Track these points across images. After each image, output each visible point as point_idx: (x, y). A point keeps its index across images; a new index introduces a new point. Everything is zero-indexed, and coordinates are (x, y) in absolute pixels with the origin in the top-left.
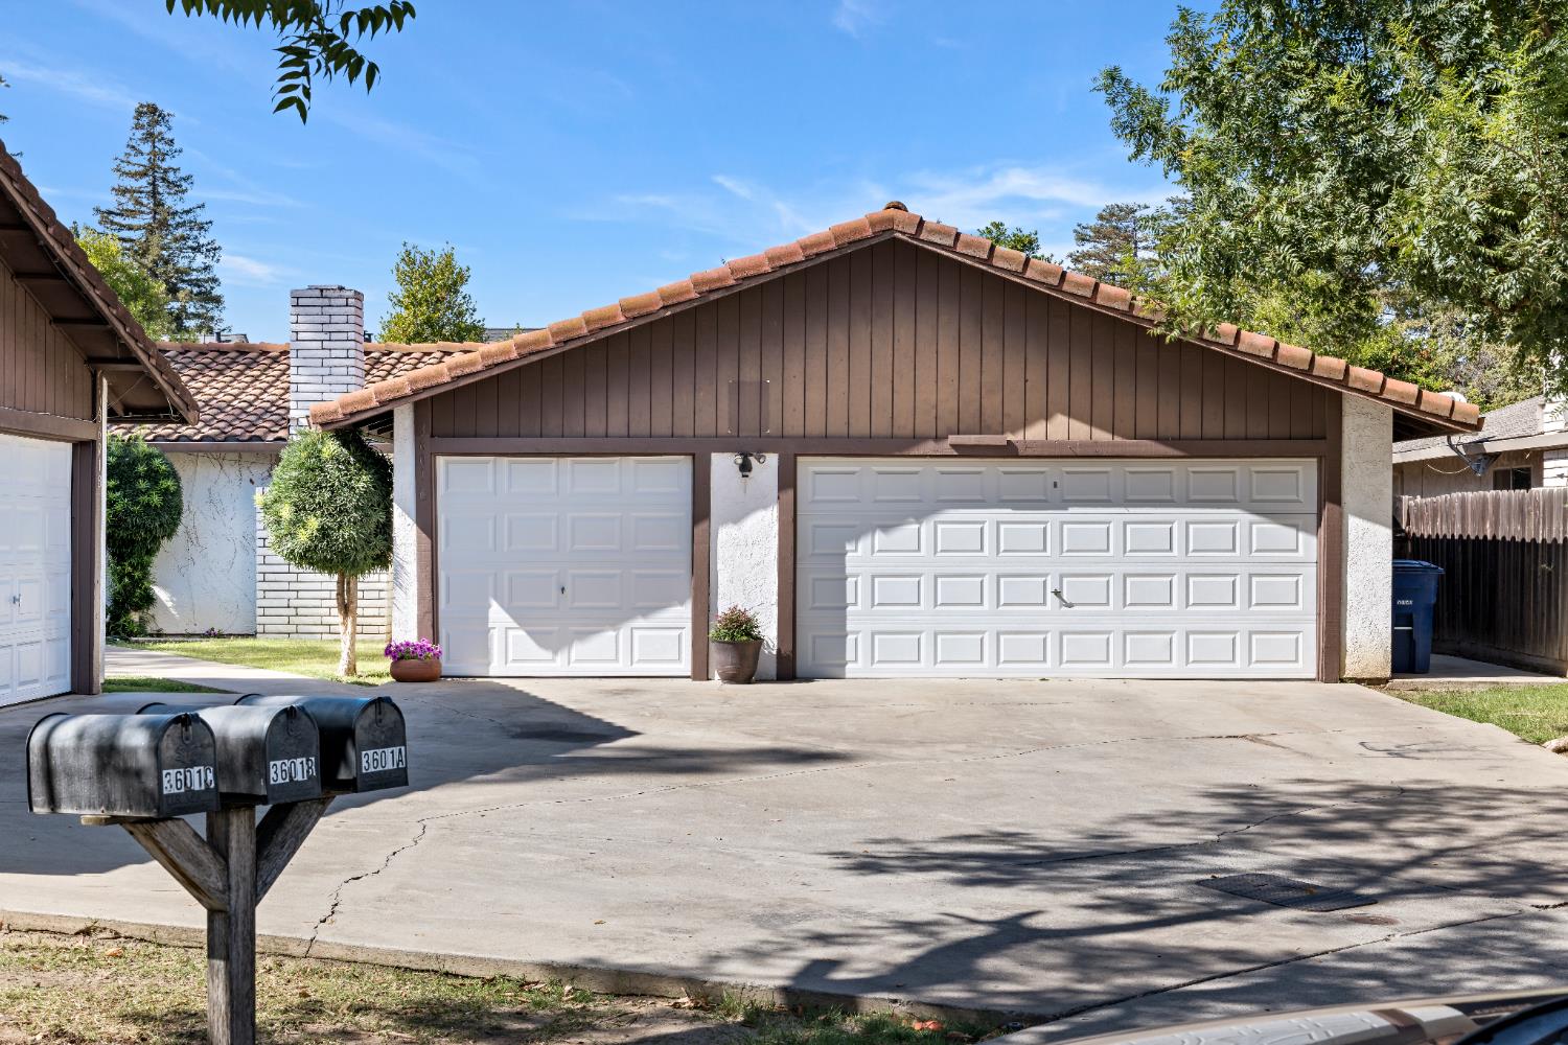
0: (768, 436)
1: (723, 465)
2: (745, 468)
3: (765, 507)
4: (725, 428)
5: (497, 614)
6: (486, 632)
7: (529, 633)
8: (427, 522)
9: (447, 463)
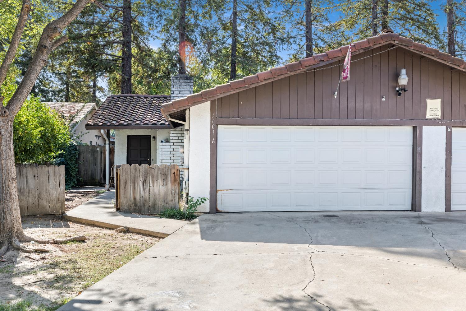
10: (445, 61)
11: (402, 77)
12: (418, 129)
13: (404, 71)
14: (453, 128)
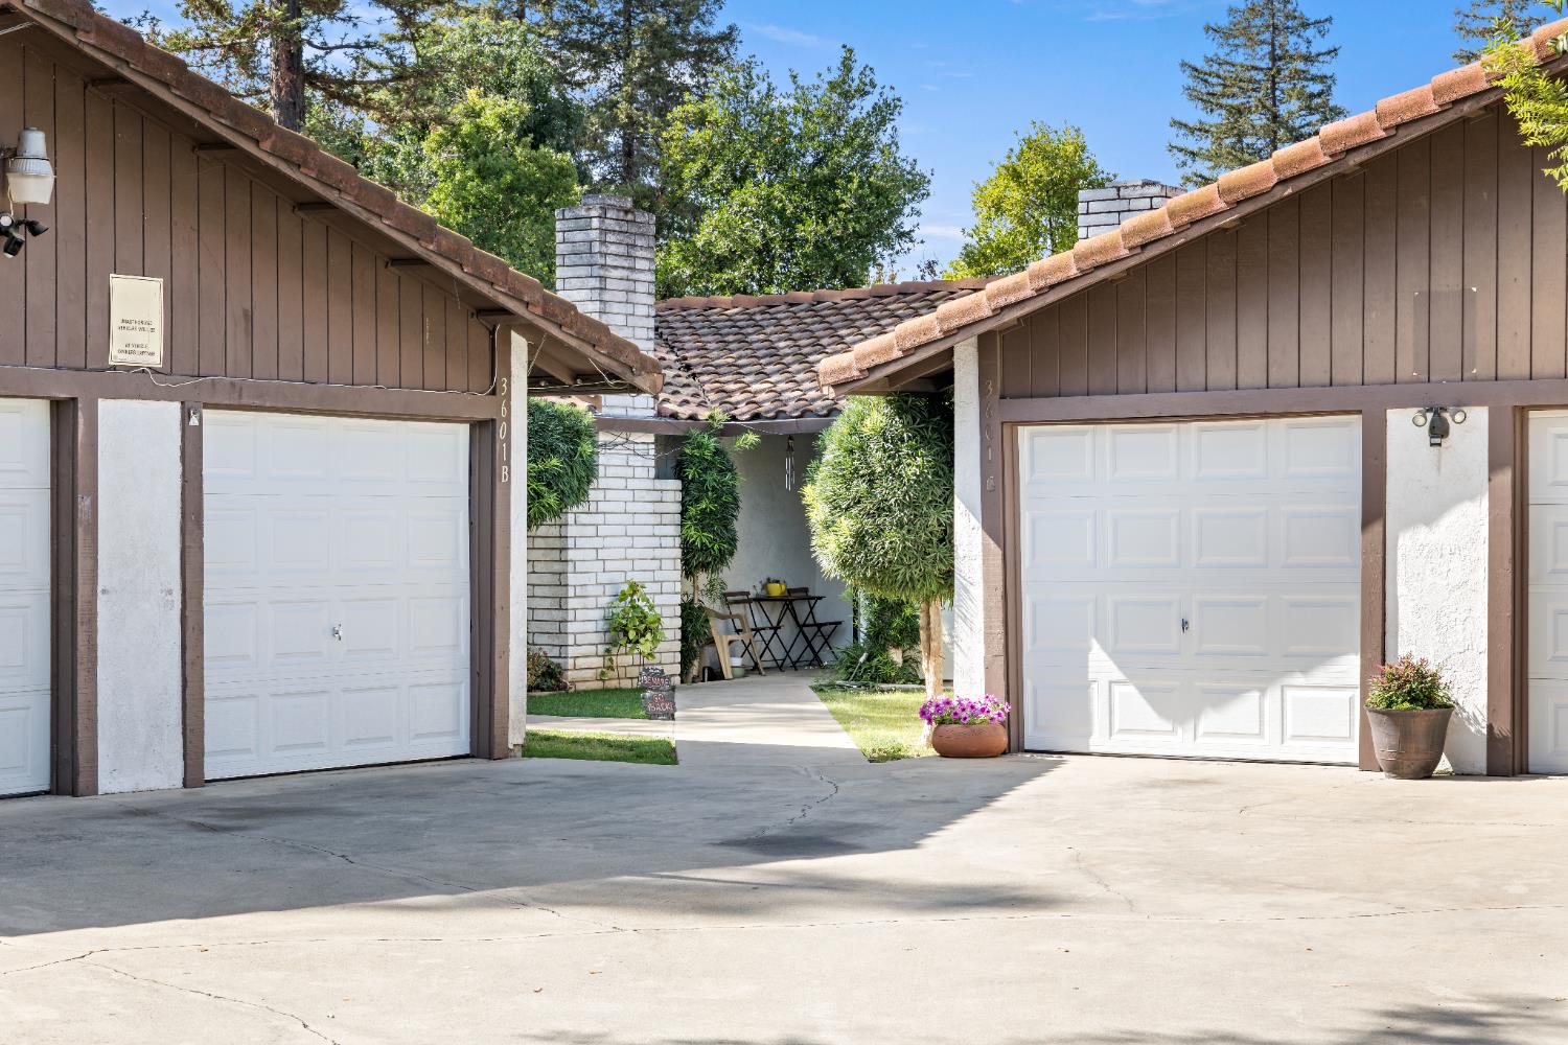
0: (1475, 379)
1: (1404, 427)
2: (1439, 431)
3: (1472, 498)
4: (1408, 369)
5: (1100, 664)
6: (1084, 688)
7: (1142, 690)
8: (1001, 524)
9: (1032, 436)
10: (208, 112)
11: (33, 166)
12: (80, 414)
13: (36, 141)
14: (207, 414)
